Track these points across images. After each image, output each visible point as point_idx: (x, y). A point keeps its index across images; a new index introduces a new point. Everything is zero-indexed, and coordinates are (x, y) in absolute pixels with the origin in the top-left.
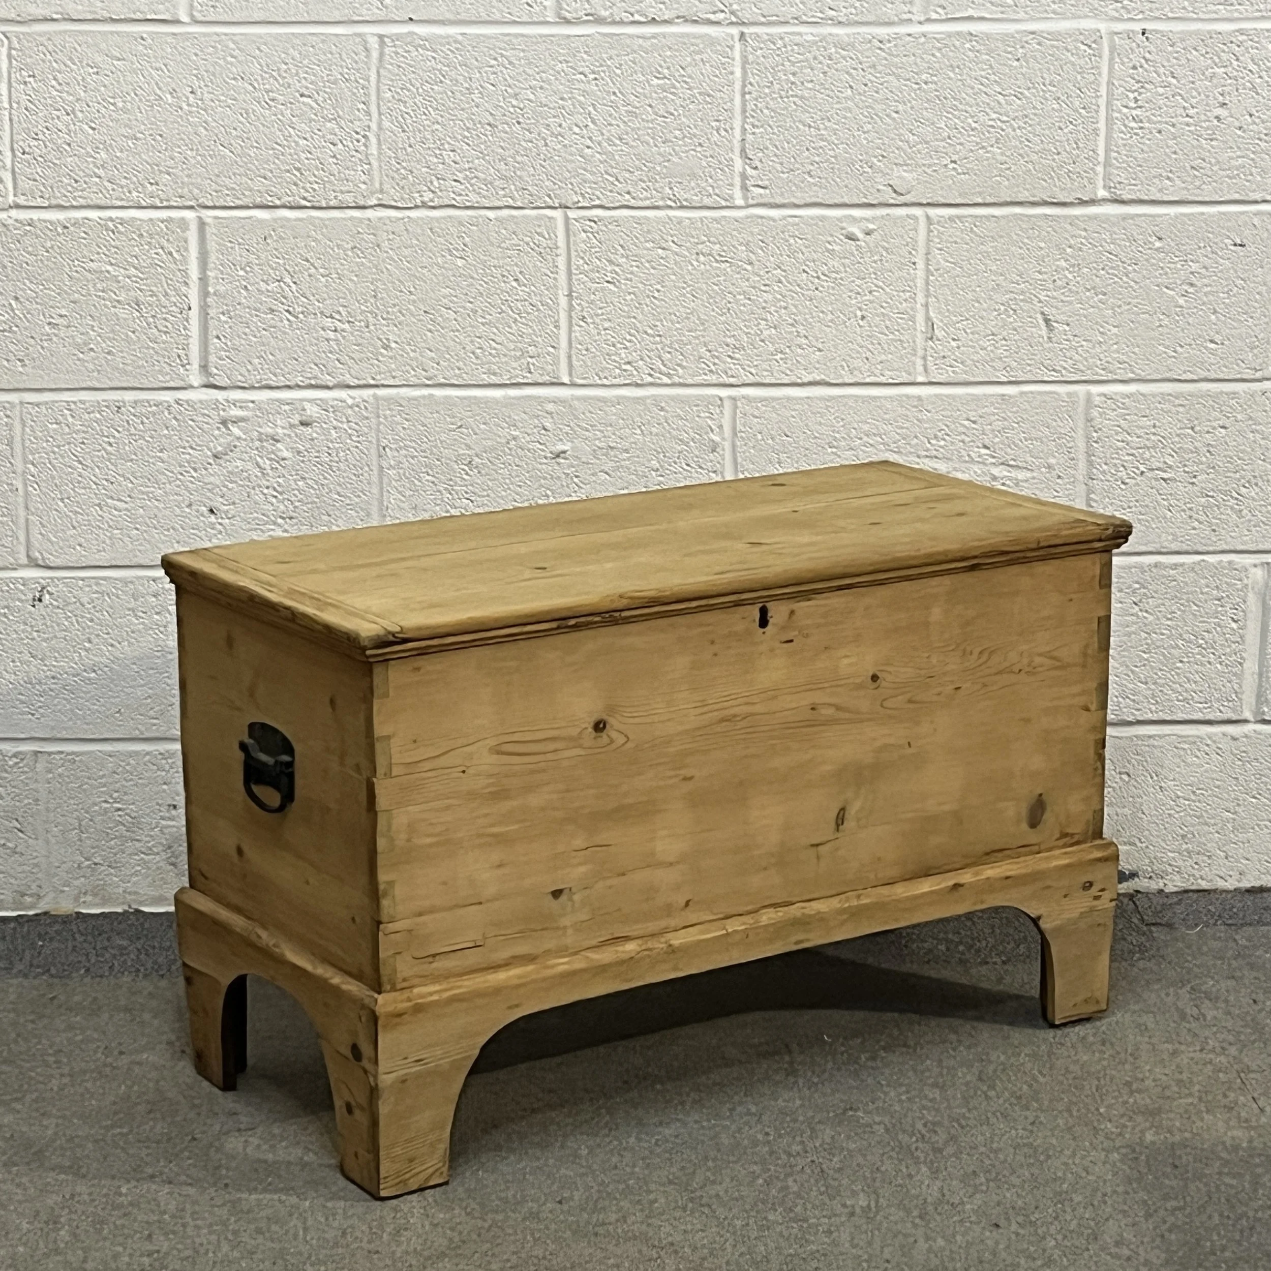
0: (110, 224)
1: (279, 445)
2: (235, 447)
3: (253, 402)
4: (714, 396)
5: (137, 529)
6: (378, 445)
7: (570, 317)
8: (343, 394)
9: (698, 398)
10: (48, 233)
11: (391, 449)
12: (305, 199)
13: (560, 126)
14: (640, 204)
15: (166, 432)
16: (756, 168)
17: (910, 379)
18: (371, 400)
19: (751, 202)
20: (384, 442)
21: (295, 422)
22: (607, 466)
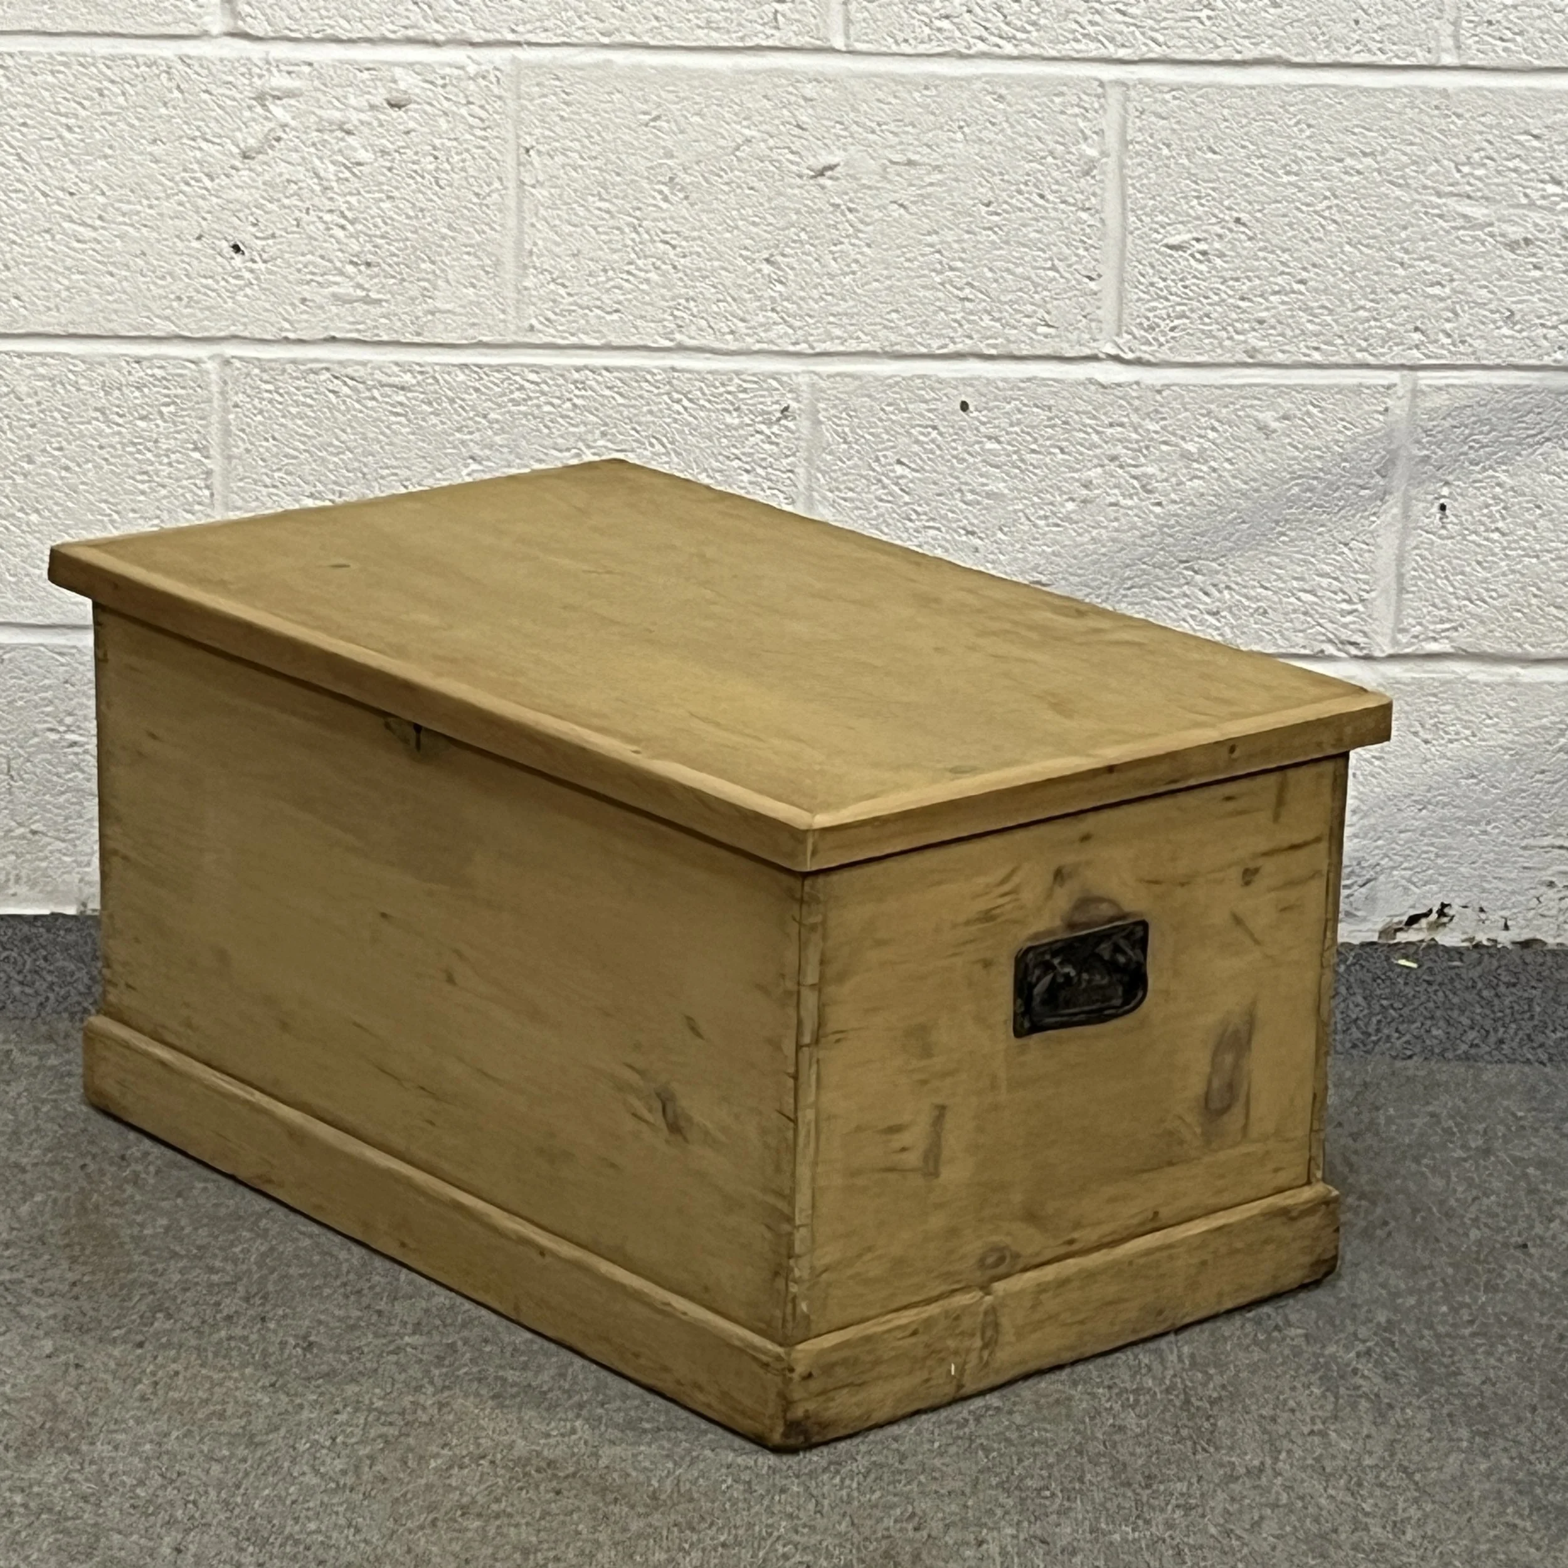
1: (350, 139)
2: (278, 139)
3: (310, 64)
4: (1089, 79)
5: (112, 275)
6: (519, 145)
8: (459, 55)
9: (1066, 81)
11: (539, 152)
15: (163, 111)
17: (1430, 59)
18: (508, 69)
20: (528, 142)
21: (379, 100)
22: (904, 193)
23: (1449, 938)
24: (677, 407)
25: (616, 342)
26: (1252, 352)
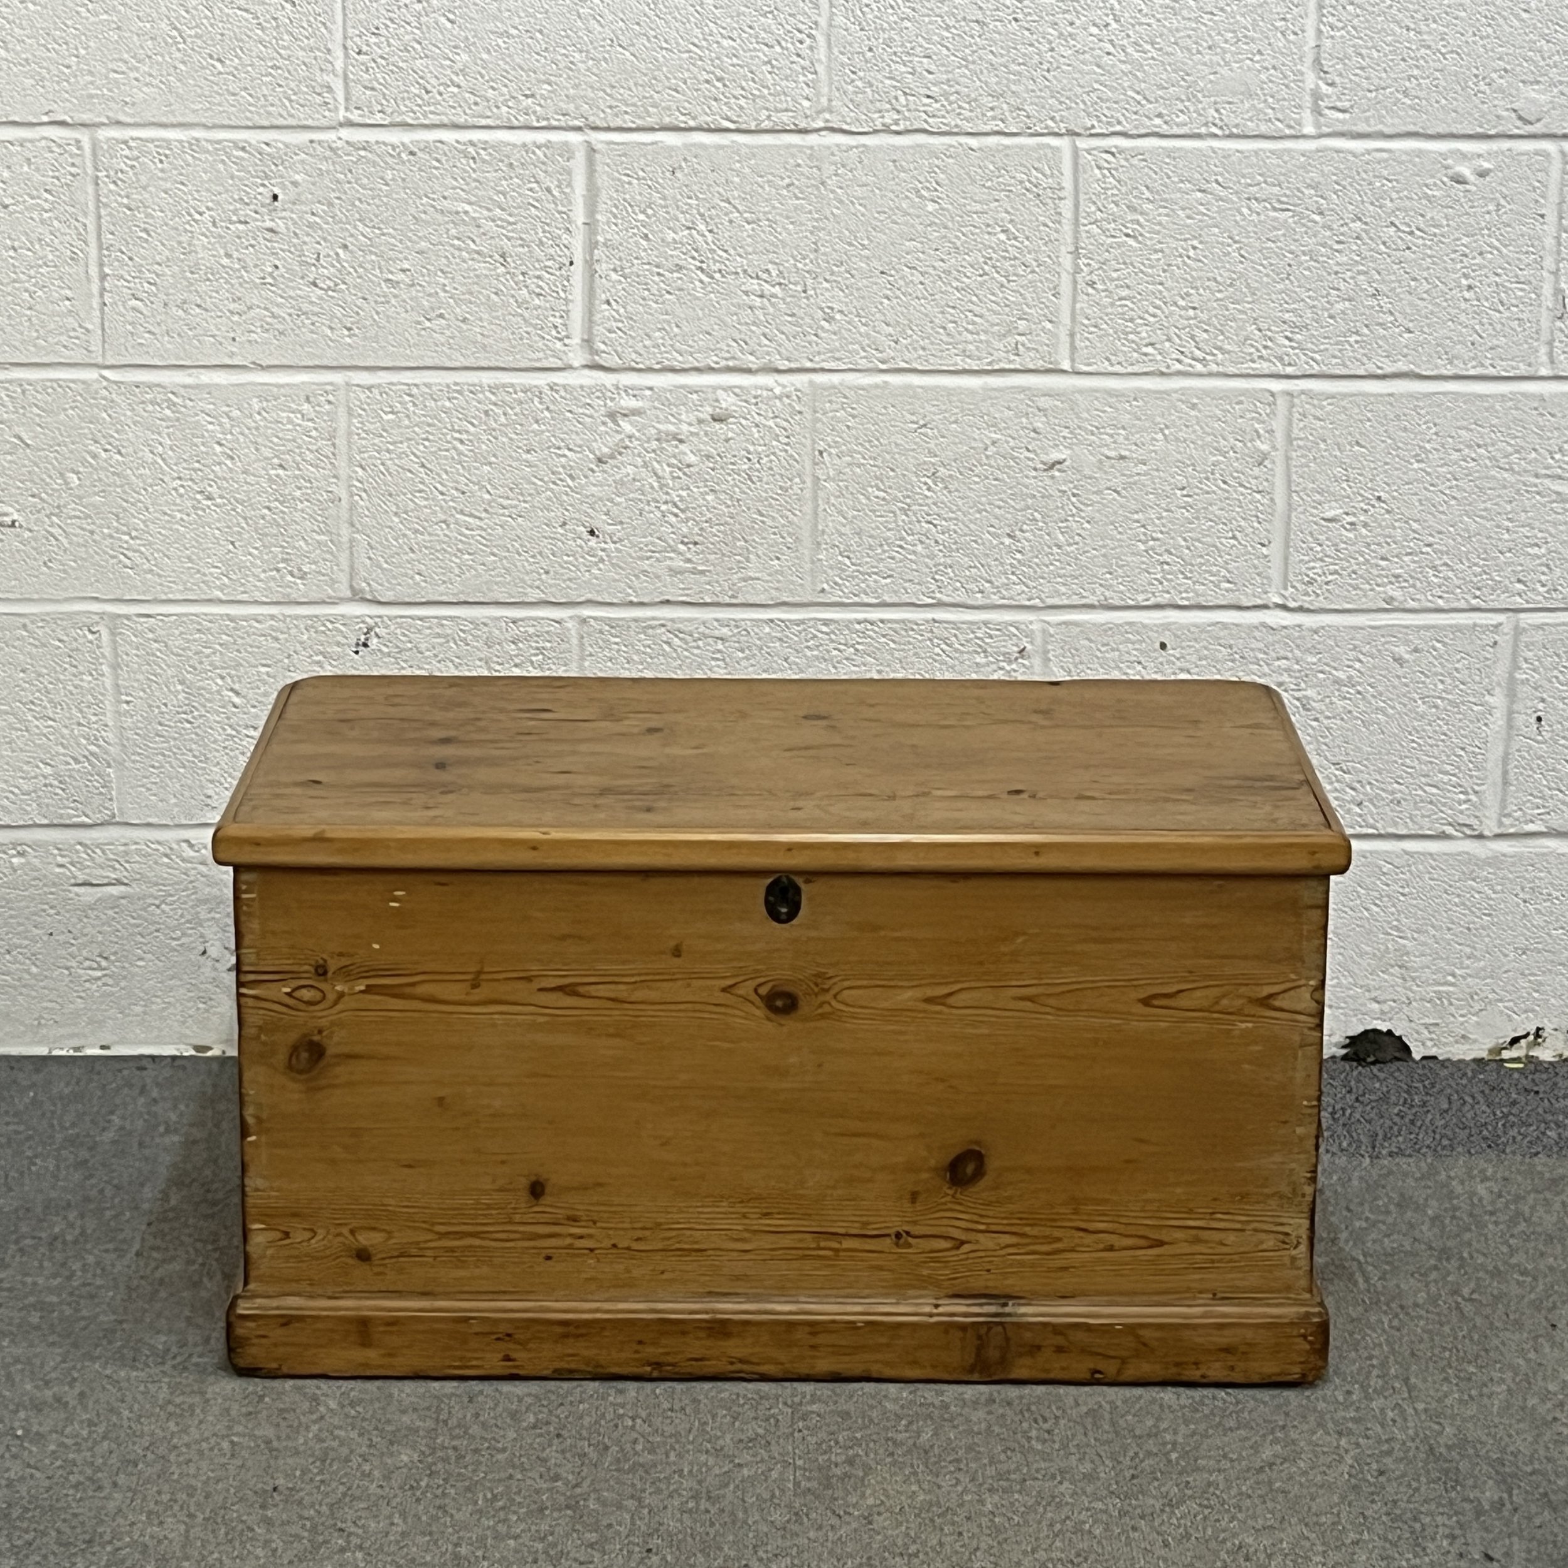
0: (471, 149)
1: (682, 447)
2: (626, 448)
3: (651, 389)
4: (1264, 391)
5: (494, 555)
6: (813, 449)
7: (1075, 282)
8: (768, 380)
9: (1244, 392)
10: (389, 160)
11: (830, 454)
12: (728, 119)
13: (1072, 24)
14: (1176, 130)
15: (535, 426)
16: (1332, 84)
17: (1531, 371)
18: (806, 389)
19: (1326, 130)
20: (822, 445)
21: (705, 416)
22: (1117, 481)
23: (1545, 1054)
24: (937, 650)
25: (889, 600)
26: (1390, 600)
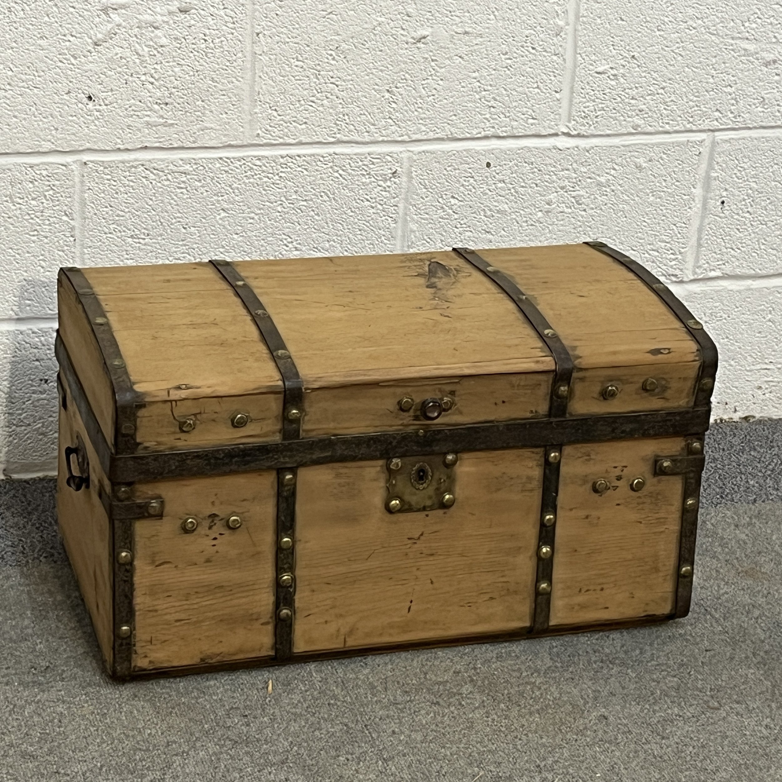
2: (115, 34)
6: (253, 32)
11: (264, 35)
20: (258, 29)
21: (174, 9)
22: (464, 50)
24: (336, 175)
25: (304, 141)
26: (635, 127)
